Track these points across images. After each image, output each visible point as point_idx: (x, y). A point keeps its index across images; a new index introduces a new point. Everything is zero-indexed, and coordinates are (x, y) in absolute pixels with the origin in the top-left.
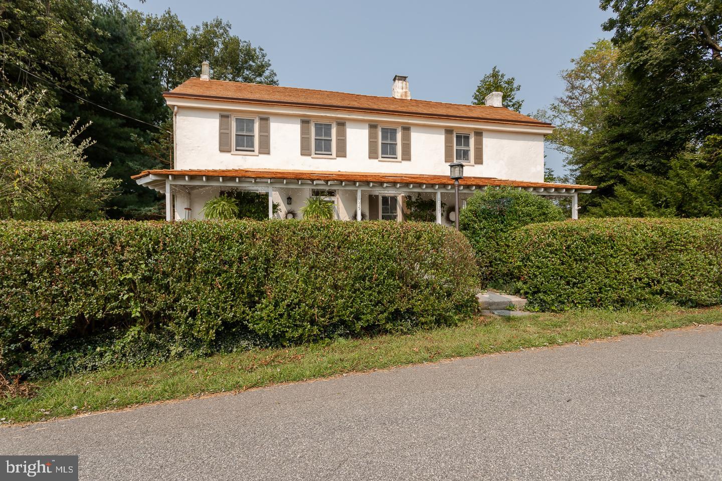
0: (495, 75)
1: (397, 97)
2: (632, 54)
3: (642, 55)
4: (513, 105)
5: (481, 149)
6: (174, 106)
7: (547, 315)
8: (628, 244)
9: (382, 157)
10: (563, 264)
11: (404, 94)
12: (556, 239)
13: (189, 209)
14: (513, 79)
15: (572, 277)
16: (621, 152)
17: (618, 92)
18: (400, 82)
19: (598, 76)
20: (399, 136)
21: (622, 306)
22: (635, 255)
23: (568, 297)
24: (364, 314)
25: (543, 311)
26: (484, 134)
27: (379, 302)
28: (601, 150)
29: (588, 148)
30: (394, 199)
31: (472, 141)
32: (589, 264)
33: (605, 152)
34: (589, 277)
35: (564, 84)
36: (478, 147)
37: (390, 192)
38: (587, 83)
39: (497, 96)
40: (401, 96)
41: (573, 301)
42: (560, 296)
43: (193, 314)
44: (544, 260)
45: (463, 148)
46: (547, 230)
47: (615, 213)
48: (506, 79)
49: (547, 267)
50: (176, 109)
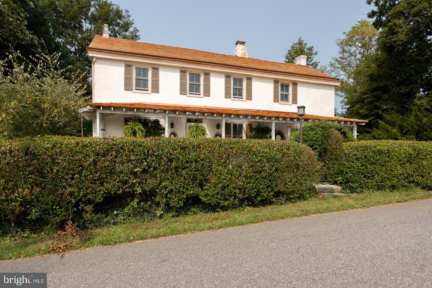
0: (300, 43)
1: (239, 56)
2: (387, 36)
3: (393, 38)
4: (312, 65)
5: (296, 94)
6: (93, 57)
7: (354, 195)
8: (397, 155)
9: (233, 98)
10: (362, 166)
11: (243, 54)
12: (359, 152)
13: (104, 130)
14: (313, 47)
15: (367, 173)
16: (378, 98)
17: (376, 59)
18: (241, 45)
19: (360, 45)
20: (244, 83)
21: (393, 189)
22: (400, 161)
23: (366, 184)
24: (262, 192)
25: (352, 193)
26: (298, 84)
27: (269, 186)
28: (366, 96)
29: (358, 94)
30: (241, 126)
31: (291, 88)
32: (377, 166)
33: (368, 98)
34: (377, 173)
35: (338, 49)
36: (294, 92)
37: (237, 121)
38: (353, 49)
39: (303, 58)
40: (242, 55)
41: (368, 187)
42: (361, 184)
43: (171, 191)
44: (352, 163)
45: (285, 93)
46: (353, 147)
47: (381, 138)
48: (308, 46)
49: (354, 168)
50: (94, 59)
